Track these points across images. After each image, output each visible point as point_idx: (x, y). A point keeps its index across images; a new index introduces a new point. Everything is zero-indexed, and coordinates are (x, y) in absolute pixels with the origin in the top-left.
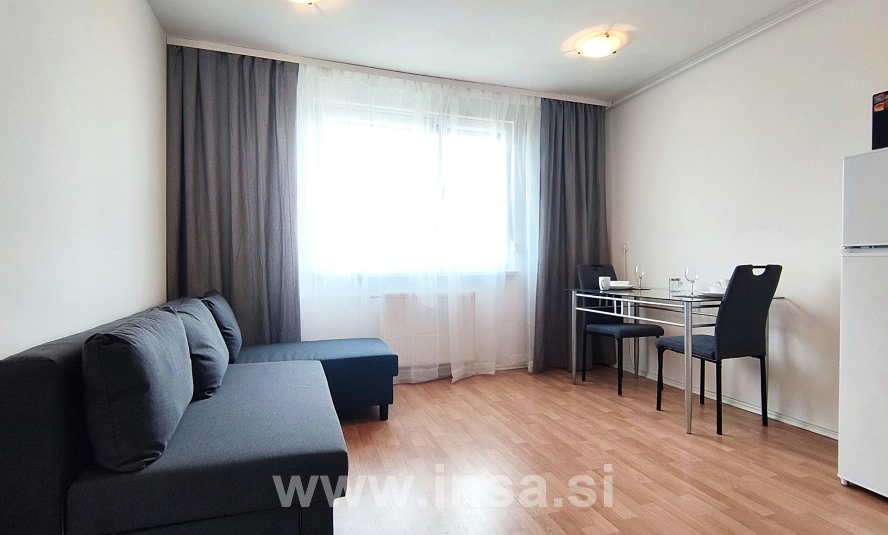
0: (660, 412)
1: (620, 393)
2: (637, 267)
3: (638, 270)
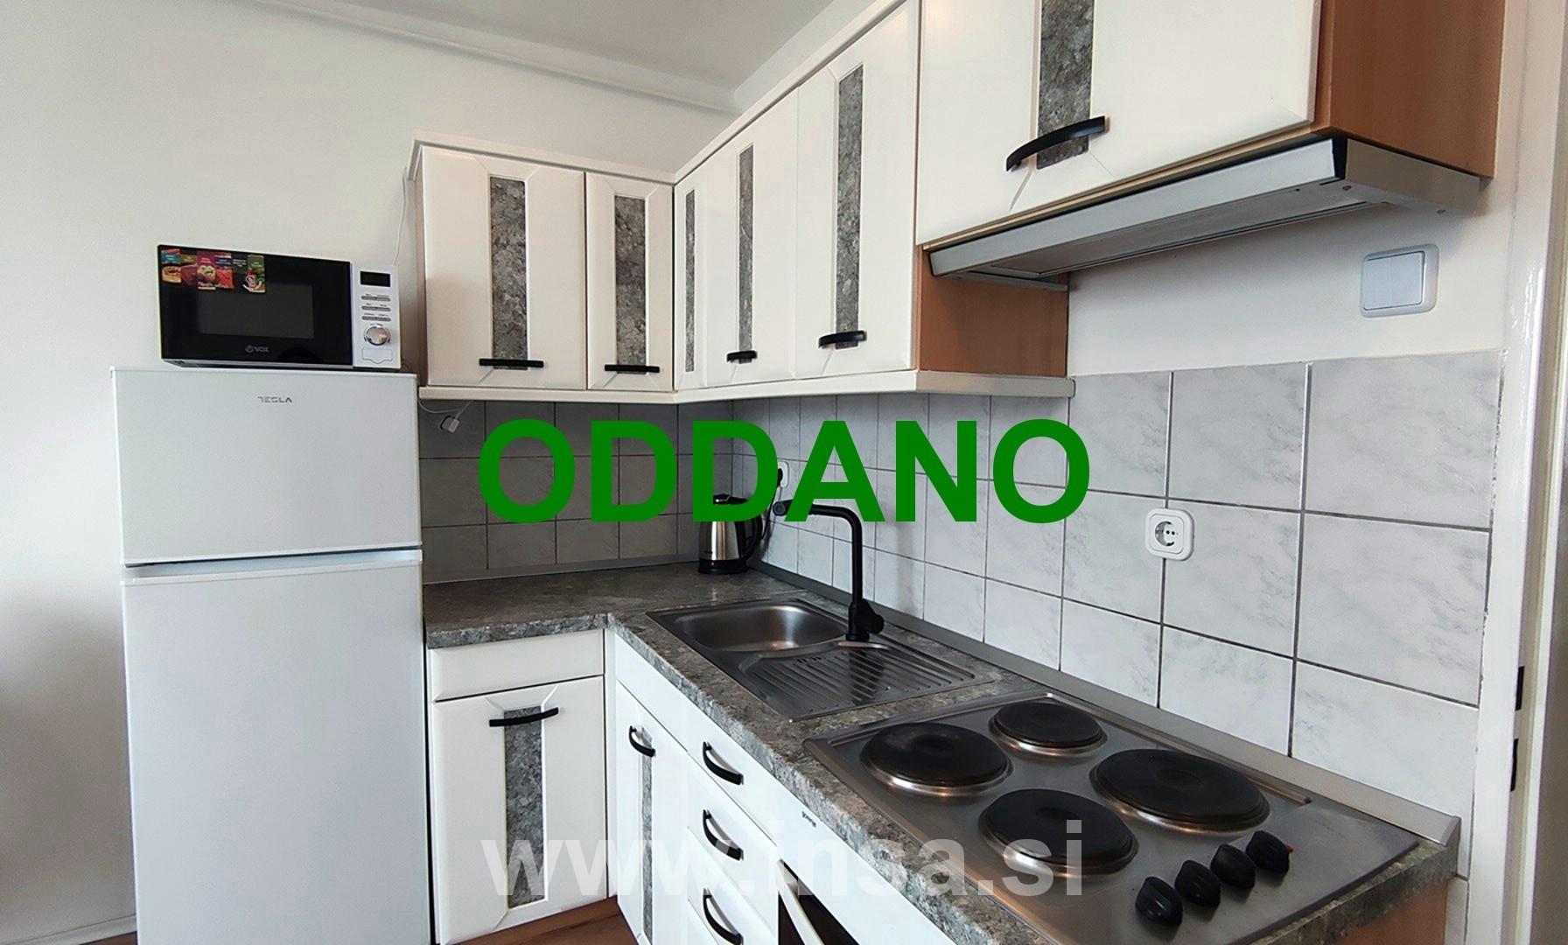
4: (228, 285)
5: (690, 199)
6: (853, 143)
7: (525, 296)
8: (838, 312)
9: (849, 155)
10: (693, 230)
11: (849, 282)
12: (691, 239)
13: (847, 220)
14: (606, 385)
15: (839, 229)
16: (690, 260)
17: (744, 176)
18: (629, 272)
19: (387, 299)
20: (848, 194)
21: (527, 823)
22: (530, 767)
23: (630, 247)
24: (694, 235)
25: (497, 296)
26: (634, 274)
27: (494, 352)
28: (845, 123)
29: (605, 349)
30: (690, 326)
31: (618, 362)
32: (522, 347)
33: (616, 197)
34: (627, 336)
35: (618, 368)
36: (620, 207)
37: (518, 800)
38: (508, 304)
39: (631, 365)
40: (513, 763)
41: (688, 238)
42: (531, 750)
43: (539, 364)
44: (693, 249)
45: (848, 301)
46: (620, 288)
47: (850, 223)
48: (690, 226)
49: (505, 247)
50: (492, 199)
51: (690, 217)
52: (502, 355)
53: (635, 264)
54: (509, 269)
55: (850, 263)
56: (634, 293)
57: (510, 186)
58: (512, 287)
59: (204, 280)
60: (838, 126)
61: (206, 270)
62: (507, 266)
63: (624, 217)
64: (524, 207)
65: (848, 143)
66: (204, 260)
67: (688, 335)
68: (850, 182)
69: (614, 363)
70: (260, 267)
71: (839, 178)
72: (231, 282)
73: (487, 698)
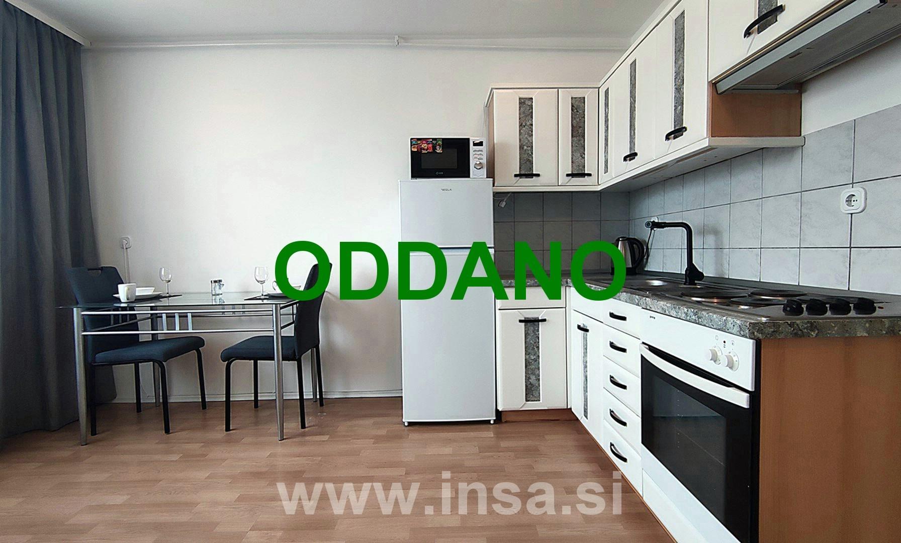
0: (231, 432)
1: (167, 431)
2: (163, 269)
3: (164, 273)
4: (431, 151)
5: (607, 92)
6: (681, 44)
7: (532, 147)
8: (675, 123)
9: (679, 51)
10: (608, 106)
11: (680, 107)
12: (607, 111)
13: (679, 80)
14: (567, 183)
15: (675, 85)
16: (607, 121)
17: (632, 74)
18: (578, 132)
19: (482, 151)
20: (679, 67)
21: (533, 367)
22: (535, 343)
23: (578, 120)
24: (608, 109)
25: (521, 147)
26: (580, 131)
27: (520, 171)
28: (677, 37)
29: (566, 166)
30: (606, 152)
31: (572, 172)
32: (531, 169)
33: (572, 98)
34: (577, 161)
35: (572, 175)
36: (573, 102)
37: (530, 356)
38: (525, 150)
39: (579, 173)
40: (528, 340)
41: (605, 111)
42: (535, 336)
43: (538, 175)
44: (608, 115)
45: (679, 116)
46: (573, 139)
47: (680, 81)
48: (607, 105)
49: (524, 126)
50: (520, 107)
51: (607, 101)
52: (523, 172)
53: (580, 127)
54: (526, 136)
55: (680, 98)
56: (579, 140)
57: (527, 101)
58: (527, 143)
59: (424, 149)
60: (674, 39)
61: (424, 146)
62: (525, 134)
63: (575, 106)
64: (532, 108)
65: (679, 45)
66: (424, 142)
67: (605, 156)
68: (680, 62)
69: (570, 173)
70: (440, 143)
71: (675, 62)
72: (432, 149)
73: (519, 312)
